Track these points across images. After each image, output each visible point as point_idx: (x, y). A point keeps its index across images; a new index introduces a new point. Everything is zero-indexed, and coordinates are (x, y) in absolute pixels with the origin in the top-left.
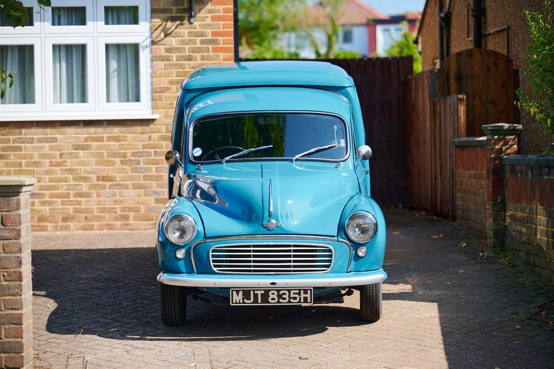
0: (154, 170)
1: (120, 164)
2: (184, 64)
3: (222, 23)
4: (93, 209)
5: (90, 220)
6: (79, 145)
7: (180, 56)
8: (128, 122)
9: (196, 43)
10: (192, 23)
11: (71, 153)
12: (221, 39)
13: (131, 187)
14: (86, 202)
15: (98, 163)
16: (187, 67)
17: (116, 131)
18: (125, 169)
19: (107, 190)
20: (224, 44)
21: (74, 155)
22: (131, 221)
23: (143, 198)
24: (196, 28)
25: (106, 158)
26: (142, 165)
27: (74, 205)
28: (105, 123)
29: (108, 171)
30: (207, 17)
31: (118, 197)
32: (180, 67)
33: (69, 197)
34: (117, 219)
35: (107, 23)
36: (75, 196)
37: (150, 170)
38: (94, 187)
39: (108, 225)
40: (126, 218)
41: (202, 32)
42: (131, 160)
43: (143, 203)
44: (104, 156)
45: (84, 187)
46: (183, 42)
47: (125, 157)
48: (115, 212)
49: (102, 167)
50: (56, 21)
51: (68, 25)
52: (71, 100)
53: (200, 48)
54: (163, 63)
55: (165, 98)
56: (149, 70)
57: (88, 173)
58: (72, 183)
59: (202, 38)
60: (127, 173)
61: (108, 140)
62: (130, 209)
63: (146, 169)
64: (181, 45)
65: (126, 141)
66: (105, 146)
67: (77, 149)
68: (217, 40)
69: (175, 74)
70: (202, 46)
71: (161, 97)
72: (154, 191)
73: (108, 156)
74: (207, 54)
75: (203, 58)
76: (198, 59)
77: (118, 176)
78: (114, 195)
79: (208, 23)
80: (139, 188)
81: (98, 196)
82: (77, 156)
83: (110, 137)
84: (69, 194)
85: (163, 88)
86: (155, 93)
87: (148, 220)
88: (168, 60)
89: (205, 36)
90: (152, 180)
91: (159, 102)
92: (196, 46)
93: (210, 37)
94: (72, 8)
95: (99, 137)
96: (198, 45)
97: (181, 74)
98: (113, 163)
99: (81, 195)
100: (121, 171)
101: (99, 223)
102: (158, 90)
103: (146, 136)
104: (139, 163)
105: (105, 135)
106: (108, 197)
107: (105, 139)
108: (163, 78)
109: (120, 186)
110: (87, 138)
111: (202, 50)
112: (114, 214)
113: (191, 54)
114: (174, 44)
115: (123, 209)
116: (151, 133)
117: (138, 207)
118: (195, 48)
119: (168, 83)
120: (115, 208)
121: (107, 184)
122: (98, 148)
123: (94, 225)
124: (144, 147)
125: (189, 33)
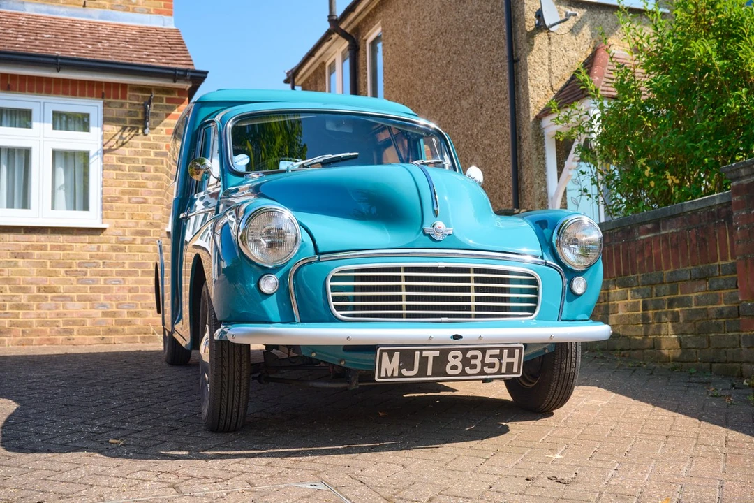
0: (102, 282)
1: (65, 275)
2: (137, 174)
4: (31, 322)
5: (29, 335)
6: (18, 253)
7: (133, 166)
8: (75, 231)
9: (150, 155)
10: (147, 135)
11: (9, 262)
13: (76, 300)
14: (24, 314)
15: (39, 273)
16: (140, 178)
17: (61, 239)
18: (70, 280)
19: (49, 302)
21: (12, 264)
22: (75, 336)
23: (89, 311)
24: (150, 140)
25: (49, 268)
26: (89, 276)
27: (9, 318)
28: (49, 230)
29: (51, 282)
30: (162, 130)
31: (61, 310)
32: (133, 177)
33: (5, 309)
34: (59, 333)
35: (54, 128)
36: (11, 308)
37: (98, 281)
38: (34, 298)
39: (48, 340)
40: (71, 332)
41: (157, 144)
42: (77, 271)
43: (88, 316)
44: (47, 265)
45: (23, 298)
46: (137, 153)
47: (70, 268)
48: (57, 326)
49: (45, 278)
51: (11, 126)
52: (10, 205)
53: (154, 160)
54: (115, 172)
55: (116, 208)
56: (100, 179)
57: (28, 284)
58: (9, 293)
59: (156, 150)
60: (72, 284)
61: (51, 249)
62: (74, 323)
63: (93, 281)
64: (134, 155)
65: (72, 250)
66: (48, 255)
67: (16, 258)
69: (127, 185)
70: (156, 158)
71: (112, 206)
72: (102, 304)
73: (51, 266)
74: (161, 166)
75: (156, 170)
76: (152, 171)
77: (62, 288)
78: (57, 308)
79: (163, 136)
80: (85, 301)
81: (39, 308)
82: (16, 265)
83: (54, 245)
84: (4, 306)
85: (114, 197)
86: (106, 202)
87: (94, 335)
88: (120, 170)
89: (159, 149)
90: (99, 292)
91: (109, 211)
92: (150, 158)
93: (164, 150)
94: (15, 110)
95: (42, 246)
96: (152, 156)
97: (133, 184)
98: (56, 274)
99: (19, 307)
100: (64, 282)
101: (38, 338)
102: (109, 199)
103: (95, 246)
104: (85, 274)
105: (49, 244)
106: (49, 309)
107: (49, 247)
108: (114, 188)
109: (64, 298)
110: (29, 246)
111: (156, 162)
112: (56, 328)
113: (144, 165)
114: (127, 154)
115: (66, 323)
116: (99, 243)
117: (84, 321)
118: (148, 159)
119: (119, 193)
120: (58, 321)
121: (50, 295)
122: (40, 257)
123: (32, 340)
124: (92, 257)
125: (143, 144)
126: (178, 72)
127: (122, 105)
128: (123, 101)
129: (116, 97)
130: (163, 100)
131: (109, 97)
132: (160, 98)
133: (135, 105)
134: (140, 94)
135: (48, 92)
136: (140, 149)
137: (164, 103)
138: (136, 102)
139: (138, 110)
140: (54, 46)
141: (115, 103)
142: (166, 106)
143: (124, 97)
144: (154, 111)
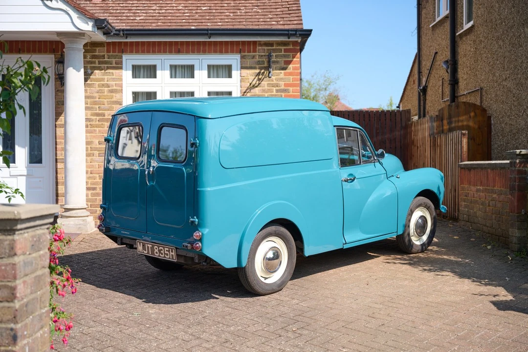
3: (291, 77)
9: (273, 92)
10: (271, 77)
12: (291, 89)
20: (293, 92)
24: (273, 81)
30: (281, 73)
35: (209, 77)
41: (277, 84)
46: (264, 91)
50: (173, 75)
51: (182, 78)
53: (276, 95)
59: (277, 88)
64: (262, 93)
68: (288, 89)
70: (277, 94)
79: (282, 77)
89: (280, 87)
92: (272, 94)
93: (283, 87)
94: (184, 66)
96: (274, 93)
114: (257, 92)
125: (268, 84)
126: (290, 32)
127: (253, 57)
128: (254, 54)
129: (249, 51)
130: (282, 50)
131: (245, 52)
132: (280, 49)
133: (262, 56)
134: (266, 48)
135: (204, 52)
136: (266, 87)
137: (283, 53)
138: (263, 54)
139: (264, 60)
140: (207, 17)
141: (249, 55)
142: (284, 55)
143: (255, 51)
144: (276, 60)
